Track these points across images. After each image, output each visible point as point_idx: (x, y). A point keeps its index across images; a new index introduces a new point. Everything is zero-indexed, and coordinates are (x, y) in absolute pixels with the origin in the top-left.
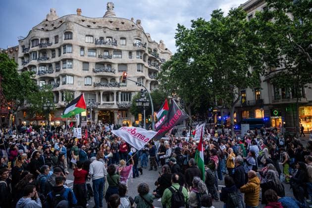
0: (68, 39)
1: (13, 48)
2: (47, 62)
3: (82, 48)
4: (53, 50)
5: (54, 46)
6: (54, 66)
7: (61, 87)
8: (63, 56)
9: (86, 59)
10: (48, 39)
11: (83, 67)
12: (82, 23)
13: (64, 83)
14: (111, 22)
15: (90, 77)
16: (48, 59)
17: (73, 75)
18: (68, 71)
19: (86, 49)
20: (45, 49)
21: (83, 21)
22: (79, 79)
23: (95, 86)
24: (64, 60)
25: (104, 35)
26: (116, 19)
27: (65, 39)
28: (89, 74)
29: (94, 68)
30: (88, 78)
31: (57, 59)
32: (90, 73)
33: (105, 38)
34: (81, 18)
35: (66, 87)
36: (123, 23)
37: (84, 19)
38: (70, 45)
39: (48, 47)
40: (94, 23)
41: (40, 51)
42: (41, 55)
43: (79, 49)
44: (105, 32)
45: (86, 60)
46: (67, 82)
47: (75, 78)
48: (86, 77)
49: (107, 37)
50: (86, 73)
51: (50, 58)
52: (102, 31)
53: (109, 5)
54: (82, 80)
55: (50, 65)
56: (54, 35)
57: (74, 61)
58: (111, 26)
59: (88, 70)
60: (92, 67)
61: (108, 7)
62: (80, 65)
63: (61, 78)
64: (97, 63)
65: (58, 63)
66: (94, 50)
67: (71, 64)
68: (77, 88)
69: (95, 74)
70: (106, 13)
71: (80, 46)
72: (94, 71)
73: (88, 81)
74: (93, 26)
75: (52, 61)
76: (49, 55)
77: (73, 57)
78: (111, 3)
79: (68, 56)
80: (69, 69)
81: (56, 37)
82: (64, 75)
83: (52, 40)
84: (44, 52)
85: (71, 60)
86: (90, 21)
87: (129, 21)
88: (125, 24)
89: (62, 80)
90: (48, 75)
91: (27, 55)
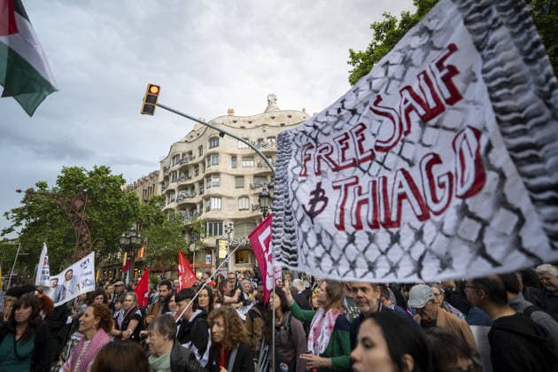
0: (214, 147)
1: (154, 173)
2: (189, 182)
3: (234, 157)
4: (196, 166)
5: (198, 159)
6: (197, 187)
7: (204, 215)
8: (208, 171)
9: (239, 171)
10: (191, 153)
11: (236, 184)
12: (233, 125)
13: (208, 210)
14: (273, 118)
15: (246, 197)
16: (190, 178)
17: (220, 197)
18: (213, 191)
19: (239, 158)
20: (186, 166)
21: (235, 122)
22: (230, 201)
23: (254, 210)
24: (208, 176)
25: (264, 136)
26: (279, 114)
27: (210, 148)
28: (245, 193)
29: (252, 183)
30: (244, 199)
31: (201, 176)
32: (246, 191)
33: (265, 140)
34: (232, 119)
35: (210, 215)
36: (290, 117)
37: (236, 119)
38: (216, 154)
39: (190, 162)
40: (250, 122)
41: (181, 169)
42: (183, 175)
43: (229, 159)
44: (264, 131)
45: (240, 173)
46: (213, 207)
47: (223, 199)
48: (240, 198)
49: (269, 138)
50: (241, 192)
51: (193, 177)
52: (260, 130)
53: (270, 99)
54: (235, 202)
55: (192, 186)
56: (198, 145)
57: (222, 176)
58: (273, 123)
59: (243, 187)
60: (249, 181)
61: (269, 101)
62: (232, 181)
63: (204, 201)
64: (256, 176)
65: (201, 183)
66: (250, 157)
67: (218, 180)
68: (226, 215)
69: (253, 192)
70: (267, 109)
71: (231, 154)
72: (252, 188)
73: (244, 203)
74: (248, 126)
75: (194, 180)
76: (192, 172)
77: (220, 170)
78: (272, 95)
79: (213, 169)
80: (215, 188)
81: (201, 148)
82: (208, 198)
83: (196, 153)
84: (185, 170)
85: (217, 174)
86: (244, 121)
87: (298, 113)
88: (293, 118)
89: (205, 205)
90: (188, 200)
91: (166, 178)
